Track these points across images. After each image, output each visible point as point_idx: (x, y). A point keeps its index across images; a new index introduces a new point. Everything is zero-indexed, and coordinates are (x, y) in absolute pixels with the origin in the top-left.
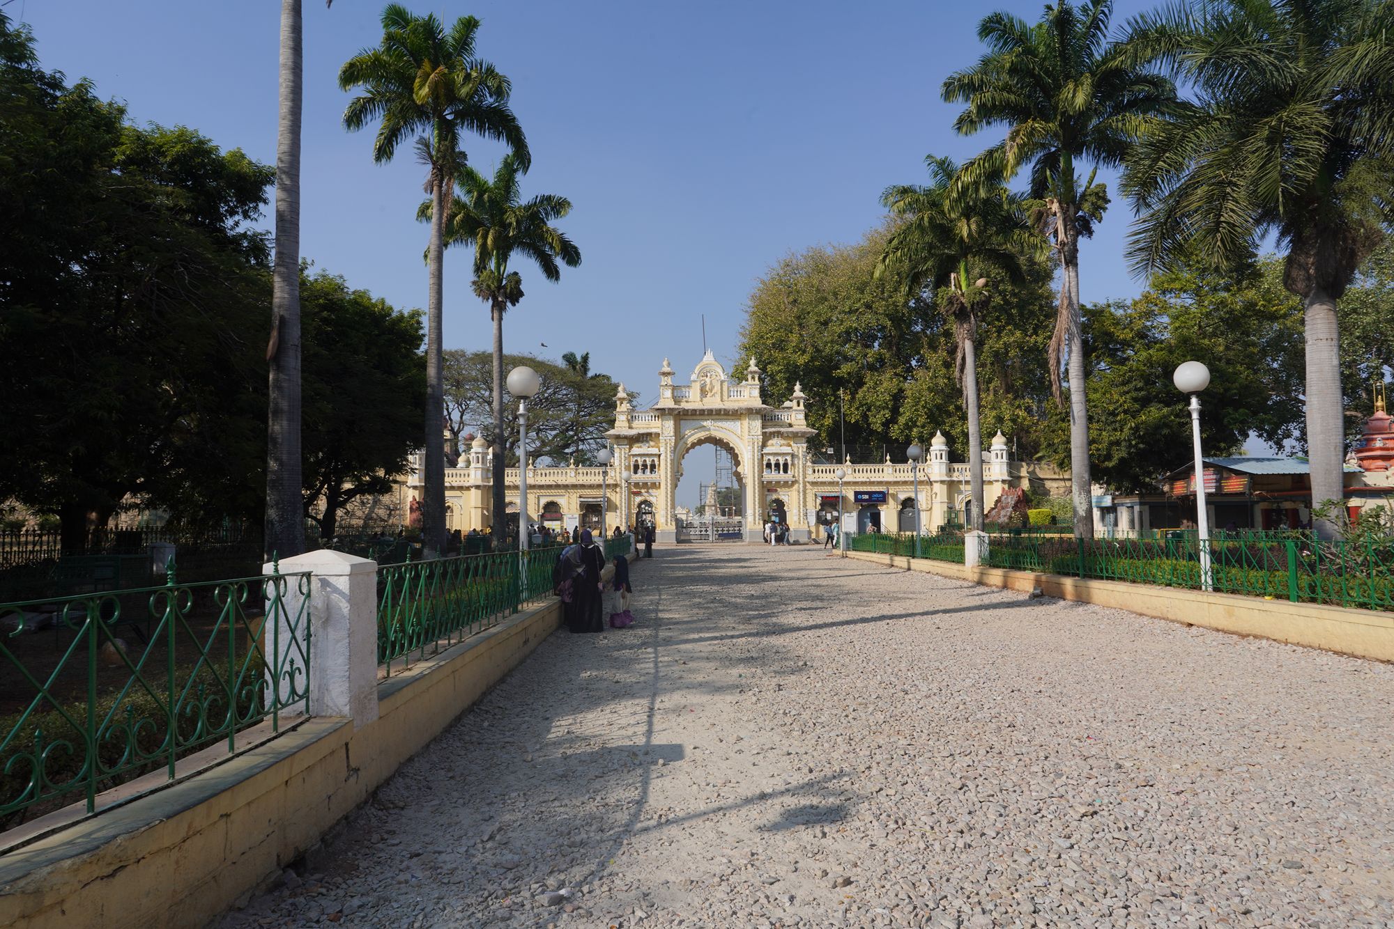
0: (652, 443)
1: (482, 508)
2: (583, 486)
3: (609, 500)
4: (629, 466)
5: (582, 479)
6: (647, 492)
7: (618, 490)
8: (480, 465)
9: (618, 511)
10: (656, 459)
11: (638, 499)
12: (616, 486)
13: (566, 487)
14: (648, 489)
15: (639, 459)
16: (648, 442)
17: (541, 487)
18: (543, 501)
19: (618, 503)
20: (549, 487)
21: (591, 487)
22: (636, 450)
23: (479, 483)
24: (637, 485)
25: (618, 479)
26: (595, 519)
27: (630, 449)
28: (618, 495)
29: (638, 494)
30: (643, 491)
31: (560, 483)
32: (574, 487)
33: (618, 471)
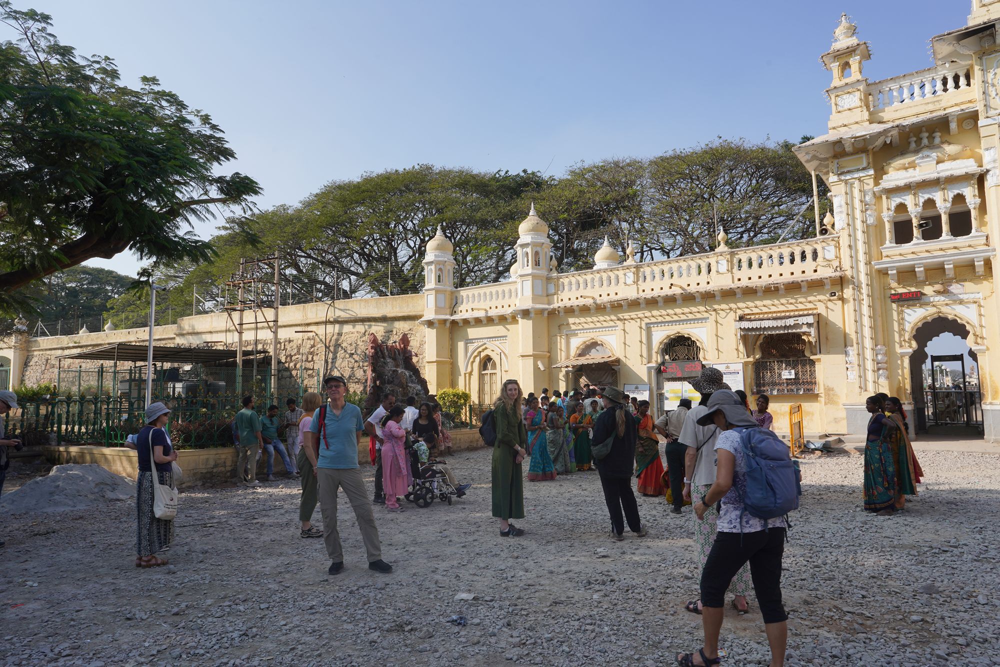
0: (950, 149)
1: (536, 357)
2: (750, 293)
3: (820, 322)
4: (880, 224)
5: (747, 277)
6: (945, 292)
7: (848, 292)
8: (529, 270)
9: (852, 351)
10: (970, 193)
11: (915, 316)
12: (841, 282)
13: (708, 297)
14: (947, 282)
15: (909, 200)
16: (931, 146)
17: (652, 303)
18: (660, 335)
19: (850, 329)
20: (670, 301)
21: (771, 291)
22: (895, 176)
23: (528, 304)
24: (907, 274)
25: (846, 264)
26: (788, 374)
27: (877, 179)
28: (849, 307)
29: (916, 299)
30: (928, 290)
31: (693, 289)
32: (729, 295)
33: (844, 241)
